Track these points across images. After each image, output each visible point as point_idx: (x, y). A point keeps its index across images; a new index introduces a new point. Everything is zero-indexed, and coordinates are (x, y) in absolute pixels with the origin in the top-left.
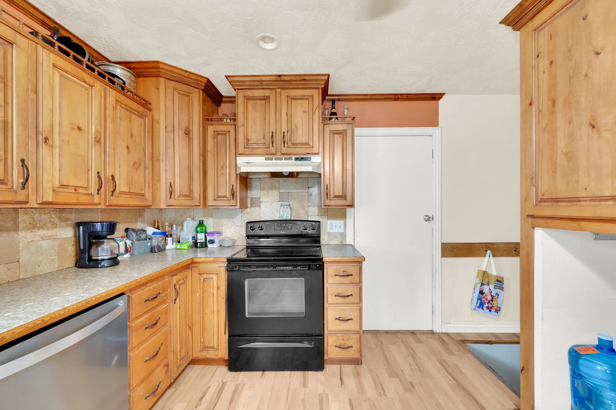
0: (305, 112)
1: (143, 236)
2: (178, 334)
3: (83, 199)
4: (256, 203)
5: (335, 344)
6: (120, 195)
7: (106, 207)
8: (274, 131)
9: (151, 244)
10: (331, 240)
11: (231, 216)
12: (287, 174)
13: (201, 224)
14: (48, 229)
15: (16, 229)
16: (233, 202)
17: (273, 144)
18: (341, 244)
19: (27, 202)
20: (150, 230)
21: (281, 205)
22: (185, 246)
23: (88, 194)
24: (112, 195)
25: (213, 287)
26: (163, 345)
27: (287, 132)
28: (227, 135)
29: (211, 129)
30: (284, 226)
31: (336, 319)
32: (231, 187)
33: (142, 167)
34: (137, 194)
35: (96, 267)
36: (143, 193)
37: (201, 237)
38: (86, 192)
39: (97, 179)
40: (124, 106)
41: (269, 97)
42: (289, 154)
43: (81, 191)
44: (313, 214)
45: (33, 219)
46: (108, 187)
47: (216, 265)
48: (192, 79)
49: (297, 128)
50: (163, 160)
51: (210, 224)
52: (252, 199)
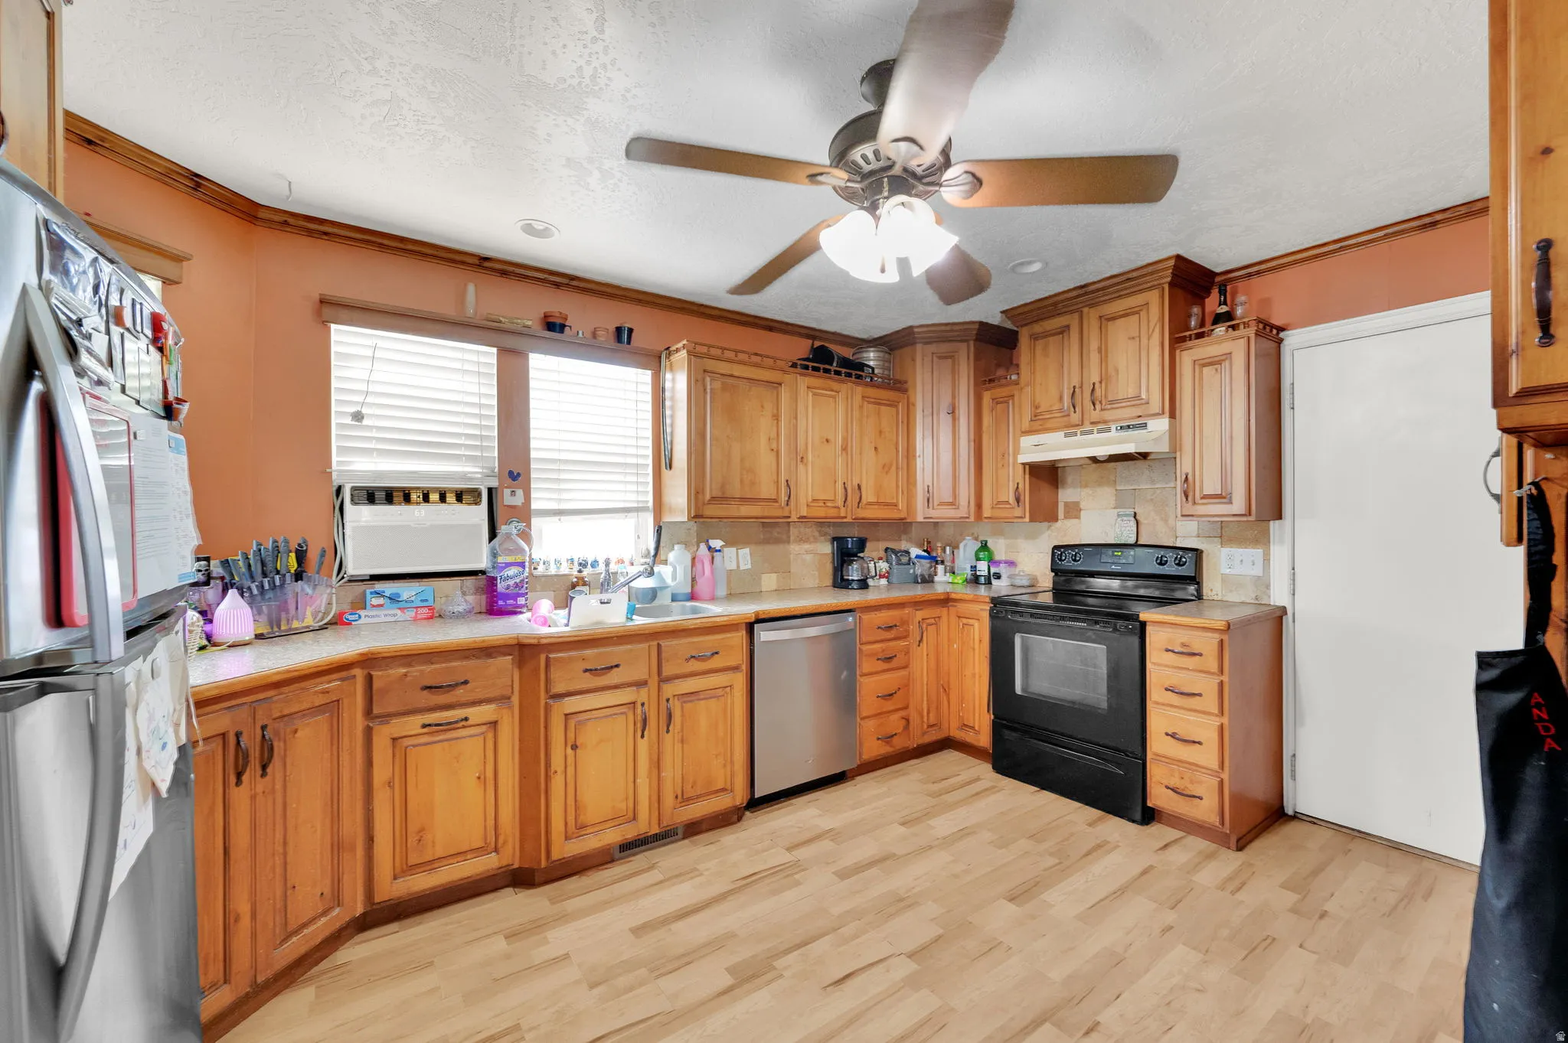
0: (1133, 338)
1: (904, 559)
2: (925, 690)
3: (832, 512)
4: (1074, 511)
5: (1166, 782)
6: (868, 506)
7: (851, 521)
8: (1077, 386)
9: (914, 571)
10: (1231, 591)
11: (1032, 536)
12: (1106, 458)
13: (984, 546)
14: (810, 543)
15: (789, 542)
16: (1018, 512)
17: (1074, 407)
18: (1257, 602)
19: (789, 517)
20: (915, 551)
21: (1119, 515)
22: (959, 580)
23: (835, 507)
24: (858, 507)
25: (974, 639)
26: (901, 691)
27: (1101, 382)
28: (1011, 402)
29: (987, 397)
30: (1119, 556)
31: (1167, 734)
32: (1016, 485)
33: (894, 468)
34: (887, 504)
35: (847, 588)
36: (895, 501)
37: (983, 568)
38: (833, 505)
39: (843, 490)
40: (873, 400)
41: (1068, 327)
42: (1105, 422)
43: (829, 504)
44: (1187, 535)
45: (800, 532)
46: (852, 499)
47: (976, 607)
48: (956, 331)
49: (1117, 371)
50: (919, 456)
51: (1000, 548)
52: (1066, 504)
